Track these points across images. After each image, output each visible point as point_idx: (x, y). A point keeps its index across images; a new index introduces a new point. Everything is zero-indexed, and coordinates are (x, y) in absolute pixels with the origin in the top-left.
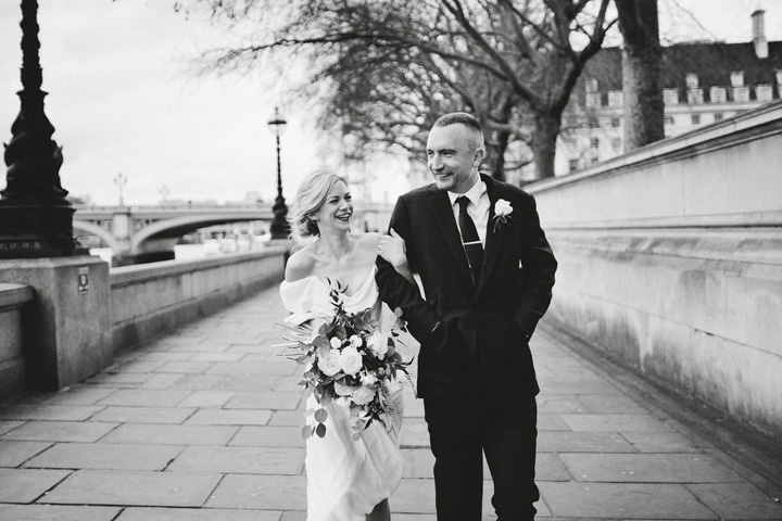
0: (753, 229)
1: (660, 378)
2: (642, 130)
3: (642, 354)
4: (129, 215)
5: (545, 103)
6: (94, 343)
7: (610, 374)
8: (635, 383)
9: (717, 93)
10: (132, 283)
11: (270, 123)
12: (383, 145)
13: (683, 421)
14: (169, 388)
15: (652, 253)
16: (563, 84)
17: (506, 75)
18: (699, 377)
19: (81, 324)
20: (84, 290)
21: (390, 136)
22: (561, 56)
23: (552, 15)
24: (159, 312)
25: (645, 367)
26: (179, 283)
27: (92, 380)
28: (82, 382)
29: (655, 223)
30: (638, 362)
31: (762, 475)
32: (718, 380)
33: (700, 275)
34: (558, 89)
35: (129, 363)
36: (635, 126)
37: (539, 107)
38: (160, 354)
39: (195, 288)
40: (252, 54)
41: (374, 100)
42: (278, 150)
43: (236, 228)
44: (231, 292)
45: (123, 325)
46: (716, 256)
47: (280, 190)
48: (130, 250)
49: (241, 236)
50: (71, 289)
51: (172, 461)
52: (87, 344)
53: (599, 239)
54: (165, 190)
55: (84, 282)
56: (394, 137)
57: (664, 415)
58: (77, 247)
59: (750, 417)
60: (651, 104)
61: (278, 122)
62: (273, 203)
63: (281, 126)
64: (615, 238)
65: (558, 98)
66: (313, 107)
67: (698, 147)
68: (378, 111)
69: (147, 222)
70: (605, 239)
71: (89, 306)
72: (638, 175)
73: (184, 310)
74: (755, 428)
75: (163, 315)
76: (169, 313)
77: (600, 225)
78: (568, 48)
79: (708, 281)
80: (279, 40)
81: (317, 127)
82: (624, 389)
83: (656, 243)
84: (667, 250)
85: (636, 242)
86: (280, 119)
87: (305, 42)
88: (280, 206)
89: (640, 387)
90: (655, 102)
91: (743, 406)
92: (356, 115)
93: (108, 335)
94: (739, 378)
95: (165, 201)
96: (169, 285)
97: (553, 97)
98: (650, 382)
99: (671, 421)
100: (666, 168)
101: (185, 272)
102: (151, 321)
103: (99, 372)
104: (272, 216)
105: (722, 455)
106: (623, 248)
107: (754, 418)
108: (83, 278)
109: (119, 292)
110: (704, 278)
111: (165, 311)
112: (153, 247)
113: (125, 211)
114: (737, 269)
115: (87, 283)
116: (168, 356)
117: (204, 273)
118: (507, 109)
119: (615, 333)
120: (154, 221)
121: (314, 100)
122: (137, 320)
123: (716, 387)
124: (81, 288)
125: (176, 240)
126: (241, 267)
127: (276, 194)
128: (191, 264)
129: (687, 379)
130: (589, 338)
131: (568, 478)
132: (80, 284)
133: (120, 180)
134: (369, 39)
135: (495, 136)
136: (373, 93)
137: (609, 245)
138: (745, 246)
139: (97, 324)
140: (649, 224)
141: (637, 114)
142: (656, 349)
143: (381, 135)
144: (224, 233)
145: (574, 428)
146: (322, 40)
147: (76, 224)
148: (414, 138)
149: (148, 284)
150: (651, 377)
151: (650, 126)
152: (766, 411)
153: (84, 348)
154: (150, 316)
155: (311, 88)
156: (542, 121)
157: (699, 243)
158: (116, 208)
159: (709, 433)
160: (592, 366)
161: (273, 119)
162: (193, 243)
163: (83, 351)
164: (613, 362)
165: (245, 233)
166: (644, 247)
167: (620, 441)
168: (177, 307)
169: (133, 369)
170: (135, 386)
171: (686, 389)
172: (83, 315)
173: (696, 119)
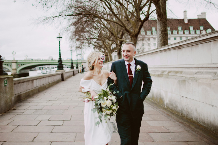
0: (199, 69)
1: (171, 109)
2: (162, 41)
3: (165, 103)
4: (16, 63)
5: (133, 34)
6: (9, 101)
7: (156, 108)
8: (164, 111)
9: (187, 32)
10: (20, 83)
11: (57, 38)
12: (87, 44)
13: (180, 122)
14: (32, 114)
15: (169, 75)
16: (138, 29)
17: (123, 26)
18: (183, 109)
19: (5, 95)
20: (6, 85)
21: (89, 42)
22: (137, 21)
23: (135, 9)
24: (27, 91)
25: (166, 107)
26: (33, 83)
27: (8, 112)
28: (5, 112)
29: (169, 67)
30: (164, 105)
31: (206, 139)
32: (189, 110)
33: (184, 81)
34: (137, 30)
35: (19, 106)
36: (160, 40)
37: (132, 34)
38: (28, 104)
39: (37, 84)
40: (53, 18)
41: (85, 32)
42: (60, 45)
43: (46, 66)
44: (47, 85)
45: (17, 95)
46: (189, 76)
47: (60, 56)
48: (16, 73)
49: (47, 69)
50: (2, 85)
51: (35, 138)
52: (7, 101)
53: (152, 71)
54: (26, 56)
55: (6, 83)
56: (91, 42)
57: (175, 121)
58: (4, 72)
59: (199, 121)
60: (164, 34)
61: (59, 38)
62: (58, 60)
63: (61, 39)
64: (156, 71)
65: (137, 32)
66: (69, 34)
67: (182, 46)
68: (86, 35)
69: (21, 65)
70: (153, 71)
71: (7, 90)
72: (164, 53)
73: (34, 90)
74: (201, 124)
75: (28, 92)
76: (30, 91)
77: (152, 67)
78: (140, 19)
79: (187, 83)
80: (60, 15)
81: (70, 39)
82: (162, 113)
83: (169, 72)
84: (173, 74)
85: (163, 72)
86: (60, 37)
87: (68, 15)
88: (60, 60)
89: (166, 112)
90: (166, 33)
91: (197, 118)
92: (80, 36)
93: (13, 98)
94: (196, 110)
95: (26, 59)
96: (30, 83)
97: (135, 32)
98: (168, 111)
99: (177, 122)
100: (172, 51)
101: (35, 80)
102: (25, 94)
103: (10, 109)
104: (58, 63)
105: (193, 132)
106: (159, 73)
107: (201, 122)
108: (6, 81)
109: (16, 85)
110: (185, 82)
111: (29, 91)
112: (23, 72)
113: (15, 61)
114: (196, 80)
115: (7, 83)
116: (30, 104)
117: (39, 80)
118: (122, 35)
119: (157, 97)
120: (23, 64)
121: (69, 32)
122: (21, 93)
123: (189, 112)
124: (5, 85)
125: (30, 70)
126: (50, 78)
127: (59, 57)
128: (36, 77)
129: (180, 110)
130: (149, 98)
131: (153, 141)
132: (5, 83)
133: (14, 53)
134: (85, 15)
135: (119, 42)
136: (85, 30)
137: (155, 73)
138: (197, 73)
139: (10, 95)
140: (167, 67)
141: (161, 37)
142: (170, 101)
143: (87, 42)
144: (43, 68)
145: (151, 125)
146: (72, 15)
147: (4, 66)
148: (95, 42)
149: (24, 83)
150: (168, 109)
151: (164, 40)
152: (205, 120)
153: (6, 102)
154: (25, 92)
155: (68, 28)
156: (132, 38)
157: (183, 72)
158: (12, 60)
159: (188, 126)
160: (151, 106)
161: (58, 37)
162: (34, 70)
163: (6, 103)
164: (157, 105)
165: (49, 68)
166: (166, 73)
167: (164, 129)
168: (32, 89)
169: (20, 108)
170: (21, 114)
171: (179, 113)
172: (6, 93)
173: (181, 38)
